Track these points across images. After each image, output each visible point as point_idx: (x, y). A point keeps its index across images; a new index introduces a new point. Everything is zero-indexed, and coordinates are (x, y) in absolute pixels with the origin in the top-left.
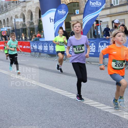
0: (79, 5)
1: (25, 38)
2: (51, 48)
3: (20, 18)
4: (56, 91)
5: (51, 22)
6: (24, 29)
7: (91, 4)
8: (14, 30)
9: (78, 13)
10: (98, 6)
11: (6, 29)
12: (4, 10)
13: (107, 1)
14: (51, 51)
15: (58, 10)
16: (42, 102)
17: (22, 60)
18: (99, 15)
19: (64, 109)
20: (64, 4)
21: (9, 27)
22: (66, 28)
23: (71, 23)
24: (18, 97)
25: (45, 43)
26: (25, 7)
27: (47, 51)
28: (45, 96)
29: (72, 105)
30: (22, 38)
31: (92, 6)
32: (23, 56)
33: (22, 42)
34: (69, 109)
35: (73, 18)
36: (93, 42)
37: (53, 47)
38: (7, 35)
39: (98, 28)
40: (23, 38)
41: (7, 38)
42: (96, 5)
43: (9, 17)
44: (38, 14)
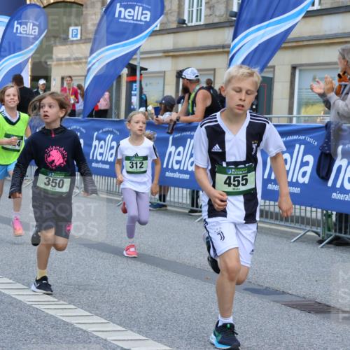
0: (82, 11)
7: (120, 12)
9: (76, 36)
10: (141, 21)
13: (170, 10)
15: (16, 22)
18: (142, 50)
20: (35, 5)
23: (51, 65)
31: (120, 20)
36: (111, 129)
39: (134, 88)
42: (135, 18)
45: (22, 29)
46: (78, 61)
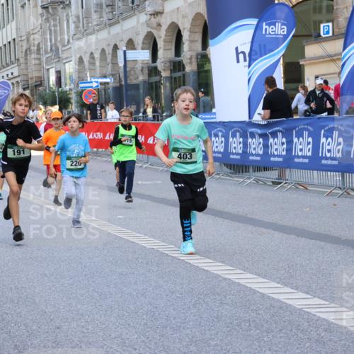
0: (333, 6)
1: (155, 111)
2: (236, 145)
3: (143, 49)
4: (241, 281)
5: (238, 61)
6: (152, 83)
8: (121, 85)
9: (328, 32)
11: (97, 82)
12: (95, 23)
14: (233, 154)
15: (264, 24)
16: (195, 316)
17: (140, 182)
19: (266, 339)
20: (284, 4)
21: (105, 77)
22: (286, 81)
23: (303, 65)
24: (119, 296)
25: (217, 128)
26: (159, 15)
27: (220, 155)
28: (205, 295)
29: (289, 328)
30: (143, 114)
32: (146, 167)
33: (144, 124)
34: (281, 337)
35: (312, 50)
37: (240, 143)
38: (98, 103)
40: (150, 111)
41: (98, 112)
43: (109, 45)
44: (199, 37)
45: (271, 30)
46: (332, 58)
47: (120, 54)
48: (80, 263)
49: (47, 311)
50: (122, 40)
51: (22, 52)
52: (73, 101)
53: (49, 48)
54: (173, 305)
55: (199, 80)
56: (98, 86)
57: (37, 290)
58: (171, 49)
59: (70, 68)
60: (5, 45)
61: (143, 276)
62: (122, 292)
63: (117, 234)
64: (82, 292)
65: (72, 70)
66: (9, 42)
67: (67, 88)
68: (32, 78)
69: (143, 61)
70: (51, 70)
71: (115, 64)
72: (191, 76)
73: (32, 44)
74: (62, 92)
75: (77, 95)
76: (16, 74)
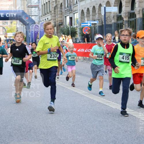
3: (114, 6)
8: (103, 25)
11: (89, 23)
21: (95, 21)
24: (98, 132)
28: (143, 133)
30: (114, 40)
43: (97, 4)
47: (102, 8)
48: (79, 115)
49: (61, 139)
50: (104, 2)
51: (53, 8)
52: (78, 33)
53: (67, 6)
54: (126, 138)
55: (143, 22)
56: (90, 25)
57: (57, 129)
58: (129, 6)
59: (77, 16)
60: (45, 4)
61: (111, 123)
62: (100, 131)
63: (98, 101)
64: (80, 130)
65: (78, 17)
66: (47, 3)
67: (75, 26)
68: (58, 21)
69: (114, 12)
70: (67, 17)
71: (100, 14)
72: (139, 20)
73: (58, 4)
74: (73, 28)
75: (80, 30)
76: (50, 19)
